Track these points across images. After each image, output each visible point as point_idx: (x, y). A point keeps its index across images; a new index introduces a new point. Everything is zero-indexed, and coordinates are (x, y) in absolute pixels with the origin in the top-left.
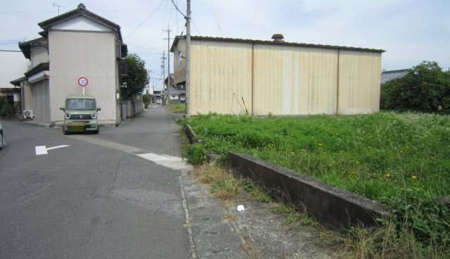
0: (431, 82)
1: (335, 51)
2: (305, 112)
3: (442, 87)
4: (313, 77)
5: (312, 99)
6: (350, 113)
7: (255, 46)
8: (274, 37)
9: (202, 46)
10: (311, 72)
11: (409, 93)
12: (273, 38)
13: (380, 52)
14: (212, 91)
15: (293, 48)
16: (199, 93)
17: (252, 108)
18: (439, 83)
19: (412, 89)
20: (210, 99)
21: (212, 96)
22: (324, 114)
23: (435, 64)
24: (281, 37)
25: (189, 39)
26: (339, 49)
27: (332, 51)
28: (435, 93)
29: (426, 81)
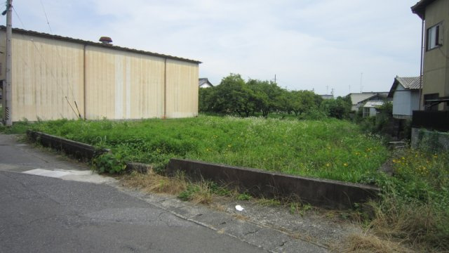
0: (239, 91)
1: (162, 59)
2: (138, 116)
3: (247, 95)
4: (144, 82)
5: (143, 103)
6: (176, 117)
7: (87, 47)
8: (102, 39)
9: (25, 41)
10: (142, 78)
11: (223, 99)
12: (100, 40)
13: (197, 63)
14: (38, 94)
15: (124, 53)
16: (21, 96)
17: (85, 113)
18: (244, 92)
19: (225, 96)
20: (36, 102)
21: (39, 99)
22: (156, 118)
23: (239, 76)
24: (109, 40)
25: (10, 31)
26: (166, 58)
27: (159, 59)
28: (243, 100)
29: (235, 90)
